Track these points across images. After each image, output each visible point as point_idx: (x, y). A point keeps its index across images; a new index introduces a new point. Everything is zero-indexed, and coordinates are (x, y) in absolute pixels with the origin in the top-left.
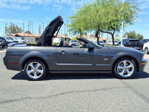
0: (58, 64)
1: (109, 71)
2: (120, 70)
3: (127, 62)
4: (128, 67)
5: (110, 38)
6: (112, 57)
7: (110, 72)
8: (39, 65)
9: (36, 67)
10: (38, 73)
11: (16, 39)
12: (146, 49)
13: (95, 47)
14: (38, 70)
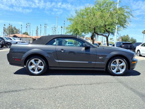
0: (57, 61)
1: (104, 68)
2: (113, 68)
3: (120, 61)
4: (120, 65)
5: (105, 41)
6: (106, 56)
7: (104, 70)
8: (40, 61)
9: (37, 63)
10: (39, 69)
11: (15, 39)
12: (138, 52)
13: (91, 47)
14: (39, 66)
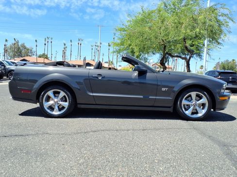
0: (92, 94)
1: (170, 107)
2: (186, 107)
3: (197, 96)
4: (198, 102)
7: (171, 110)
8: (62, 94)
9: (58, 97)
10: (61, 107)
13: (148, 71)
14: (61, 103)
